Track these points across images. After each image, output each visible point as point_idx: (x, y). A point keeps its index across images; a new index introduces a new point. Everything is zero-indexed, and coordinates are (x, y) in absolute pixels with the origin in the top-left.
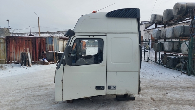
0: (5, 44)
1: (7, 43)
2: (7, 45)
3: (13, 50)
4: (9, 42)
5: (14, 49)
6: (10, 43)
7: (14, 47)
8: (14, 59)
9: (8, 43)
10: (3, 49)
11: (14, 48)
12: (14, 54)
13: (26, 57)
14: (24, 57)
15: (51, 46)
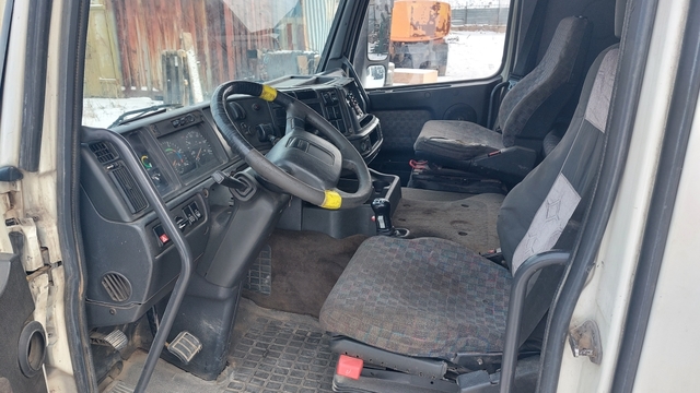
0: (111, 15)
1: (117, 12)
2: (117, 20)
3: (142, 43)
4: (124, 9)
5: (144, 39)
6: (128, 9)
7: (144, 27)
8: (149, 80)
9: (120, 8)
10: (104, 36)
11: (145, 34)
12: (146, 57)
13: (180, 73)
14: (173, 72)
15: (293, 27)
